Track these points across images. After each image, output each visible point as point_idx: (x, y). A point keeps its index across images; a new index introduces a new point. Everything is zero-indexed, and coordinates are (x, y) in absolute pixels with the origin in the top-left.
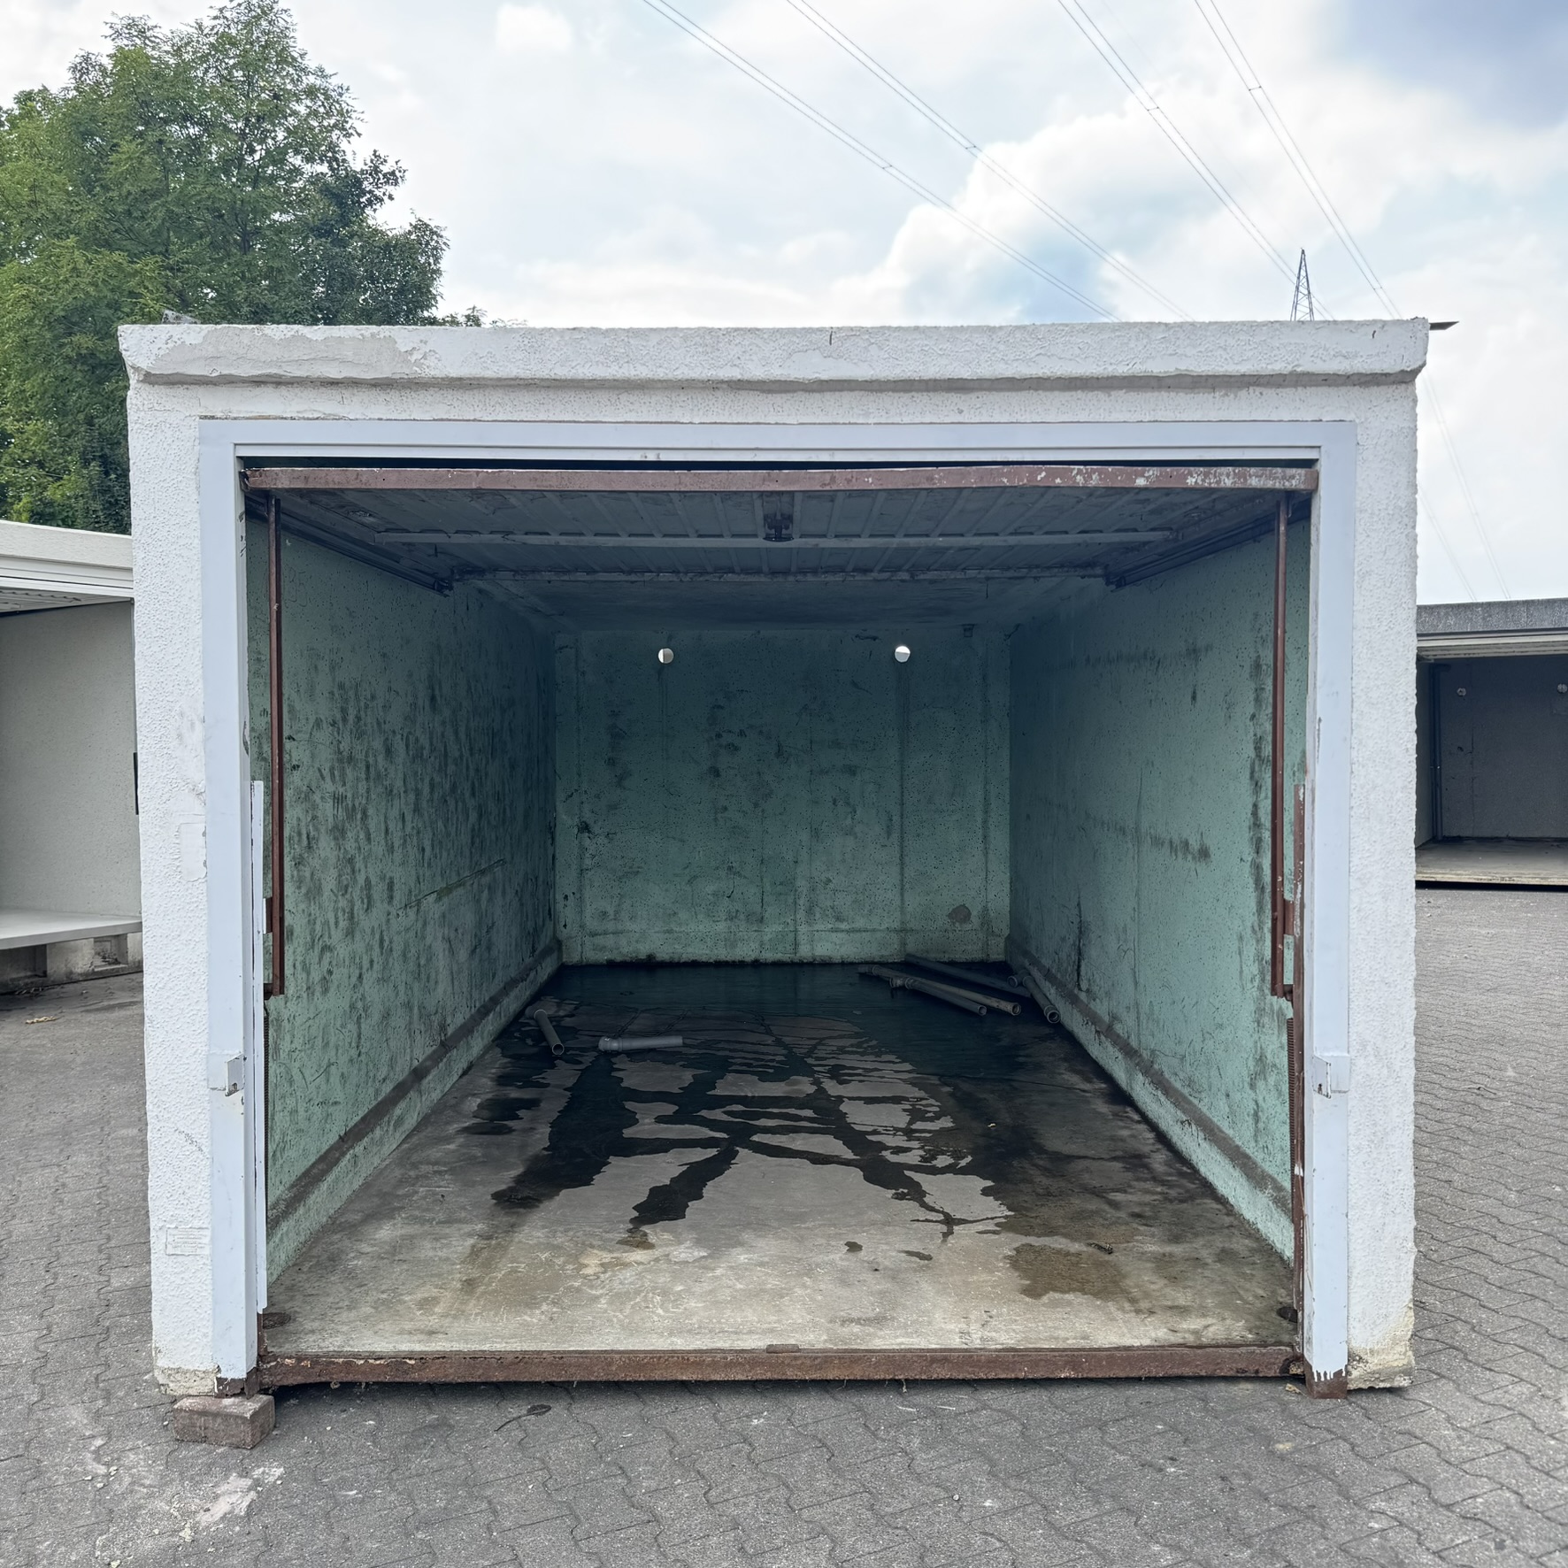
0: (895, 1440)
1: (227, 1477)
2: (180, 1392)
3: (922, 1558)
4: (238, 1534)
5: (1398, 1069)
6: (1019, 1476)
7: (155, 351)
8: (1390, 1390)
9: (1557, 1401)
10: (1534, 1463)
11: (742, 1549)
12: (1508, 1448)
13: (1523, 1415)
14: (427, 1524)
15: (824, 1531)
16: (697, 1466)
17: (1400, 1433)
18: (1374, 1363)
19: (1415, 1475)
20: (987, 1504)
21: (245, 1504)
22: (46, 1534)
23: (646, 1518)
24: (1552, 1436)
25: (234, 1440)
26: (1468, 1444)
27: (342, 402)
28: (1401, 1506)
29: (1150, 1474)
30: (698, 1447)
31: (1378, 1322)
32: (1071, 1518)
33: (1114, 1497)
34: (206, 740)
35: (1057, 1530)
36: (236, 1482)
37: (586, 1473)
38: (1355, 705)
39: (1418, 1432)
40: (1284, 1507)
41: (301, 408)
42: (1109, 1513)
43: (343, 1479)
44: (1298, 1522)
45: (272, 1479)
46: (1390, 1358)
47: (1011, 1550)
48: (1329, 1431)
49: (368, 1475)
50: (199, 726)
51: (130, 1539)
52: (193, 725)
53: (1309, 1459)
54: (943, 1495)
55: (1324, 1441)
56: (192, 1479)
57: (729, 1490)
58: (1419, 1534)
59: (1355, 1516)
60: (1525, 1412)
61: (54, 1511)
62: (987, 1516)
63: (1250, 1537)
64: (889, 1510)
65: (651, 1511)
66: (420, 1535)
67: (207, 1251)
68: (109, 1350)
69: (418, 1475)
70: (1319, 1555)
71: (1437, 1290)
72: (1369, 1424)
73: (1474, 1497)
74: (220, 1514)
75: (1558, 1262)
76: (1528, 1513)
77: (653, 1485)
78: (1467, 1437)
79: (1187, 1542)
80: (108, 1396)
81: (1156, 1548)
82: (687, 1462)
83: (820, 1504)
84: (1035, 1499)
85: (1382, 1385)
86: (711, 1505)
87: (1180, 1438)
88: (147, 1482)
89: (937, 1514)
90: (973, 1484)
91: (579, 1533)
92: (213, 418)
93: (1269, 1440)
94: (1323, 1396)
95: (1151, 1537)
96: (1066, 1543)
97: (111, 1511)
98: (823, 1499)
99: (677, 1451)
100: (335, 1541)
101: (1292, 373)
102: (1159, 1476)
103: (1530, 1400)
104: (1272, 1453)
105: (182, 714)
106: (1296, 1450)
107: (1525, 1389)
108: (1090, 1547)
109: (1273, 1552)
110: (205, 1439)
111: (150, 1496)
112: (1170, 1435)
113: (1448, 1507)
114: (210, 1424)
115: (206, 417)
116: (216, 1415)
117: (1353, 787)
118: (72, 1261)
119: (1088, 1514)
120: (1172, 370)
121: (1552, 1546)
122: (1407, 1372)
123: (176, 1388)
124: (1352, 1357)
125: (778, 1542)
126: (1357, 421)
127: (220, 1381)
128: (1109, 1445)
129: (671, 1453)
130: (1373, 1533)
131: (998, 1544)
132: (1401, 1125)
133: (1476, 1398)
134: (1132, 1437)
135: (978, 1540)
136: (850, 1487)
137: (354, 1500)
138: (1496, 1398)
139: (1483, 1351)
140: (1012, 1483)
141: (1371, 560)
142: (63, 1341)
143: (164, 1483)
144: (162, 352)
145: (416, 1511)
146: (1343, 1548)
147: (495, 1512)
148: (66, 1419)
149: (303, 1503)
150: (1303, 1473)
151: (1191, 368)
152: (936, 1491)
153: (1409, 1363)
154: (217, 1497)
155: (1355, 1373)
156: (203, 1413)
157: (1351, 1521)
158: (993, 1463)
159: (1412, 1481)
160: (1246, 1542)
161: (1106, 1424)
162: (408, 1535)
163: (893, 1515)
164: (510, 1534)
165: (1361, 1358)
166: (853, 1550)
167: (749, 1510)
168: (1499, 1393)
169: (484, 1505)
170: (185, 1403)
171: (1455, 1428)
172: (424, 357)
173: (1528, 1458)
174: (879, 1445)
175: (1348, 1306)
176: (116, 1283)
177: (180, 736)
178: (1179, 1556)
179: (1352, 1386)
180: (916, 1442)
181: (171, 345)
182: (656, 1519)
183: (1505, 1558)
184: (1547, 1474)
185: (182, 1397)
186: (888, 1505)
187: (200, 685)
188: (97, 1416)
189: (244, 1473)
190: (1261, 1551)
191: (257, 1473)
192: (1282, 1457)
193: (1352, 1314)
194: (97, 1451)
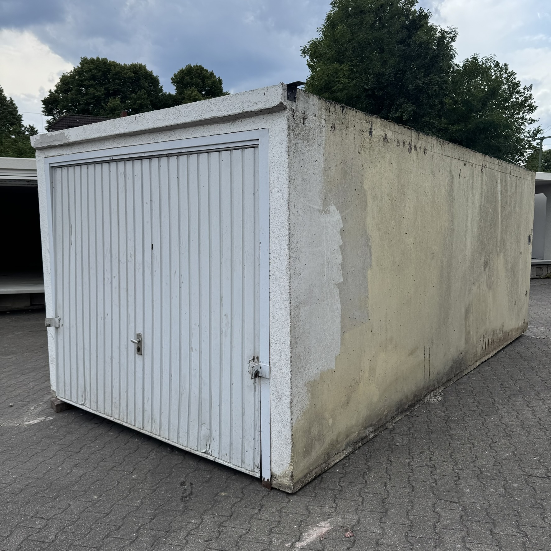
5: (285, 375)
8: (285, 492)
12: (279, 522)
17: (260, 504)
18: (279, 481)
20: (133, 476)
21: (35, 423)
27: (63, 150)
29: (177, 486)
31: (280, 466)
34: (49, 239)
36: (42, 418)
38: (271, 237)
40: (185, 507)
41: (57, 153)
46: (284, 480)
48: (244, 495)
49: (60, 425)
55: (236, 497)
59: (195, 516)
60: (311, 516)
67: (55, 364)
70: (163, 520)
72: (259, 498)
74: (28, 423)
82: (108, 443)
84: (145, 480)
85: (282, 489)
86: (92, 454)
88: (32, 413)
89: (121, 474)
90: (141, 471)
92: (46, 157)
93: (224, 490)
94: (265, 487)
99: (112, 440)
101: (243, 113)
102: (179, 487)
104: (217, 494)
105: (46, 232)
106: (224, 496)
107: (329, 510)
117: (270, 268)
119: (145, 488)
120: (211, 117)
122: (290, 488)
123: (54, 395)
124: (273, 476)
126: (269, 128)
129: (110, 440)
132: (286, 395)
134: (197, 476)
137: (49, 429)
140: (149, 474)
141: (274, 182)
149: (43, 426)
150: (211, 501)
151: (216, 115)
153: (290, 485)
155: (274, 482)
158: (156, 468)
161: (199, 470)
163: (114, 470)
165: (275, 477)
168: (317, 508)
170: (53, 399)
172: (69, 137)
175: (271, 457)
179: (273, 486)
186: (117, 468)
187: (48, 225)
190: (155, 513)
193: (272, 460)
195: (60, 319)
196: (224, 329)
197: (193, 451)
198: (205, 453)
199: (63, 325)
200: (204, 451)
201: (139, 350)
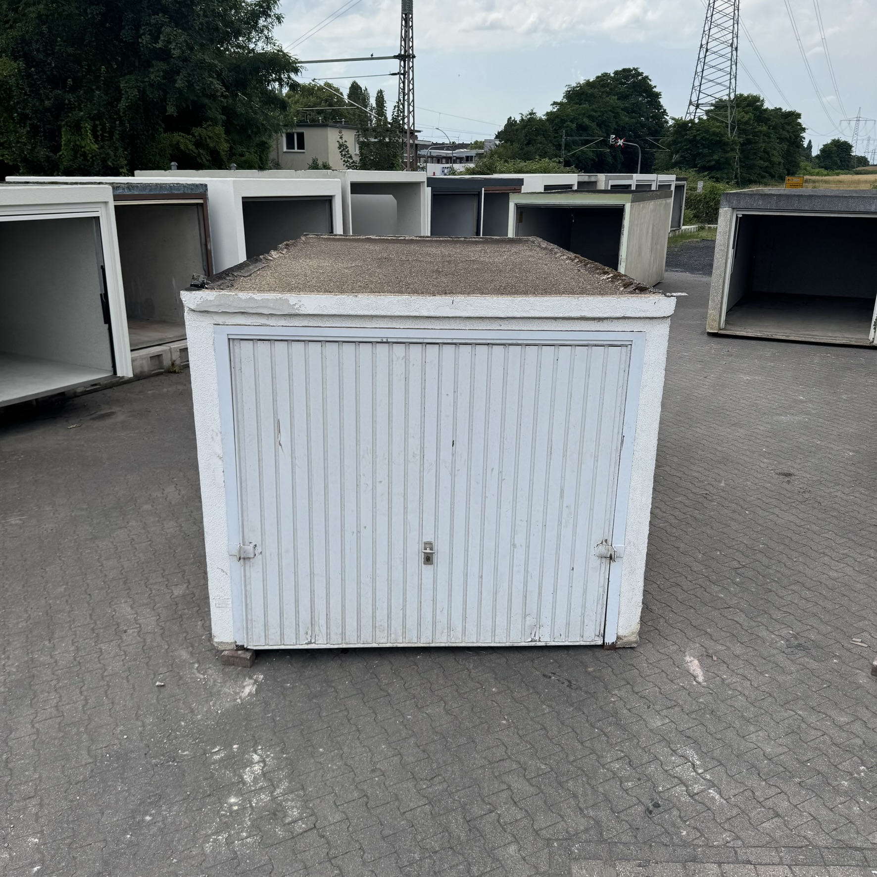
0: (465, 665)
1: (245, 679)
2: (223, 649)
3: (472, 709)
4: (255, 700)
6: (504, 680)
7: (196, 302)
8: (631, 648)
9: (684, 653)
10: (669, 677)
11: (417, 706)
12: (662, 671)
13: (671, 658)
14: (316, 697)
15: (442, 699)
16: (401, 675)
17: (630, 665)
18: (625, 640)
19: (629, 681)
20: (494, 690)
21: (254, 689)
22: (193, 701)
23: (386, 694)
24: (678, 667)
25: (244, 665)
26: (650, 669)
27: (267, 319)
28: (623, 693)
29: (546, 680)
30: (400, 667)
31: (628, 628)
32: (519, 695)
33: (534, 688)
34: (222, 440)
35: (515, 699)
36: (248, 681)
37: (364, 677)
38: (637, 431)
39: (635, 665)
40: (586, 692)
41: (252, 321)
42: (531, 694)
43: (284, 680)
44: (589, 698)
45: (260, 680)
46: (631, 638)
47: (500, 707)
48: (606, 663)
49: (292, 678)
50: (219, 435)
51: (221, 703)
52: (217, 434)
53: (598, 674)
54: (480, 686)
55: (604, 668)
56: (233, 680)
57: (411, 684)
58: (625, 703)
59: (607, 696)
60: (672, 657)
61: (191, 692)
62: (494, 694)
63: (574, 703)
64: (462, 692)
65: (387, 691)
66: (314, 701)
67: (230, 606)
68: (185, 625)
69: (309, 678)
70: (593, 710)
71: (658, 603)
72: (620, 661)
73: (646, 690)
74: (247, 694)
75: (705, 591)
76: (661, 696)
77: (387, 681)
78: (651, 666)
79: (554, 704)
80: (192, 646)
81: (544, 707)
82: (397, 673)
83: (440, 689)
84: (509, 688)
85: (627, 646)
86: (406, 689)
87: (558, 665)
88: (219, 681)
89: (478, 693)
90: (489, 682)
91: (365, 699)
92: (219, 325)
93: (586, 667)
94: (608, 650)
95: (543, 703)
96: (517, 704)
97: (211, 693)
98: (441, 687)
99: (393, 668)
100: (287, 703)
102: (548, 680)
103: (675, 652)
104: (586, 672)
105: (213, 430)
106: (594, 671)
107: (675, 647)
108: (524, 706)
109: (580, 709)
110: (233, 665)
111: (222, 686)
112: (554, 664)
113: (637, 693)
114: (235, 660)
115: (216, 324)
116: (237, 657)
117: (634, 459)
118: (154, 582)
119: (525, 694)
120: (579, 316)
121: (664, 707)
122: (636, 642)
123: (221, 648)
124: (618, 638)
125: (428, 703)
127: (237, 646)
128: (534, 668)
129: (391, 669)
130: (612, 702)
131: (496, 705)
133: (658, 651)
134: (542, 665)
135: (490, 703)
136: (450, 683)
137: (290, 688)
138: (665, 651)
139: (666, 631)
140: (502, 682)
142: (167, 621)
143: (225, 682)
144: (199, 303)
145: (311, 692)
146: (601, 708)
147: (337, 692)
148: (181, 656)
149: (273, 689)
150: (594, 680)
152: (477, 684)
153: (637, 640)
154: (244, 687)
155: (619, 643)
156: (233, 657)
157: (605, 698)
158: (496, 674)
159: (628, 683)
160: (572, 705)
161: (534, 659)
162: (310, 700)
163: (464, 693)
164: (343, 700)
165: (621, 638)
166: (451, 706)
167: (418, 691)
168: (666, 649)
169: (333, 690)
170: (226, 653)
171: (648, 663)
172: (300, 307)
173: (667, 675)
174: (459, 667)
175: (618, 623)
176: (176, 593)
177: (212, 438)
178: (551, 710)
179: (617, 647)
180: (472, 666)
181: (202, 300)
182: (389, 695)
183: (649, 711)
184: (672, 681)
185: (224, 650)
186: (462, 690)
187: (219, 420)
188: (192, 654)
189: (251, 678)
190: (576, 708)
191: (255, 677)
192: (589, 673)
193: (619, 625)
194: (197, 669)
195: (255, 545)
196: (563, 521)
197: (516, 645)
198: (531, 641)
199: (261, 553)
200: (530, 640)
201: (428, 559)
